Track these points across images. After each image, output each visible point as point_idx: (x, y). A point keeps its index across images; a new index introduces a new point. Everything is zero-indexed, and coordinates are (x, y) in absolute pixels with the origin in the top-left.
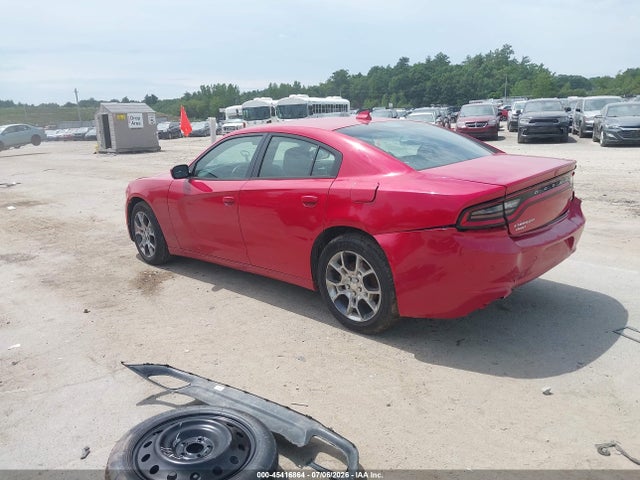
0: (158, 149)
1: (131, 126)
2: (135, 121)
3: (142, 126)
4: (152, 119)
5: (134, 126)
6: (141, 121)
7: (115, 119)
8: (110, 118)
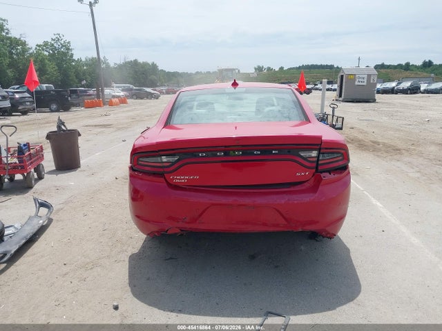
0: (374, 101)
1: (357, 83)
2: (360, 80)
3: (365, 84)
4: (374, 79)
5: (359, 84)
6: (365, 80)
7: (347, 78)
8: (344, 77)
